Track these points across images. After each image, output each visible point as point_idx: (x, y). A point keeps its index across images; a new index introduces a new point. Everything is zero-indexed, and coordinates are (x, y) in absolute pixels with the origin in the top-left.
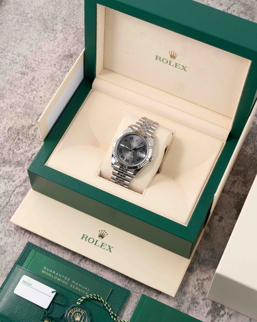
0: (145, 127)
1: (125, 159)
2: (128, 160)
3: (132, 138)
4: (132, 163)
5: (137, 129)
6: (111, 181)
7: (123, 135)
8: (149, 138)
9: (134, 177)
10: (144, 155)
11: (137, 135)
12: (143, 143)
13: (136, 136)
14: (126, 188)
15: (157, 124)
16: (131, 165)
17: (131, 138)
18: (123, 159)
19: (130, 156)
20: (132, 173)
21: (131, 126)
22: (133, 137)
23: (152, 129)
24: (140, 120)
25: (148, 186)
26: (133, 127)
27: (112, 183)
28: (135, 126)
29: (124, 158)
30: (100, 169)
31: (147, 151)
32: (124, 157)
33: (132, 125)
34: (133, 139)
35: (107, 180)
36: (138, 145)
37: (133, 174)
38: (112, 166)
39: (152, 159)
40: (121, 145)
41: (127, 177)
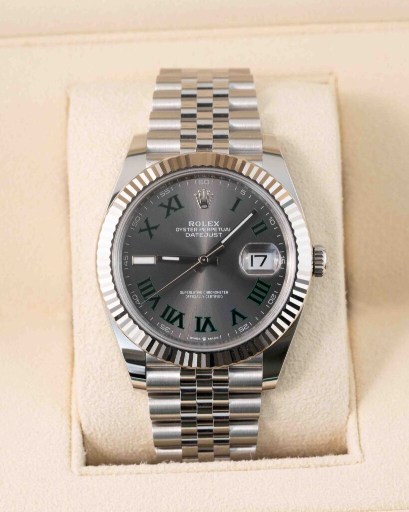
0: (205, 118)
1: (190, 321)
2: (208, 321)
3: (174, 204)
4: (234, 323)
5: (175, 146)
6: (167, 459)
7: (125, 205)
8: (260, 164)
9: (273, 388)
10: (273, 261)
11: (191, 177)
12: (238, 200)
13: (187, 183)
14: (246, 457)
15: (243, 75)
16: (234, 336)
17: (169, 208)
18: (181, 326)
19: (211, 294)
20: (259, 375)
21: (139, 146)
22: (176, 197)
23: (242, 114)
24: (158, 96)
25: (356, 399)
26: (152, 146)
27: (173, 465)
28: (155, 134)
29: (185, 318)
30: (75, 425)
31: (279, 231)
32: (181, 316)
33: (136, 138)
34: (180, 207)
35: (144, 467)
36: (221, 225)
37: (266, 376)
38: (135, 387)
39: (325, 259)
40: (137, 260)
41: (234, 402)
